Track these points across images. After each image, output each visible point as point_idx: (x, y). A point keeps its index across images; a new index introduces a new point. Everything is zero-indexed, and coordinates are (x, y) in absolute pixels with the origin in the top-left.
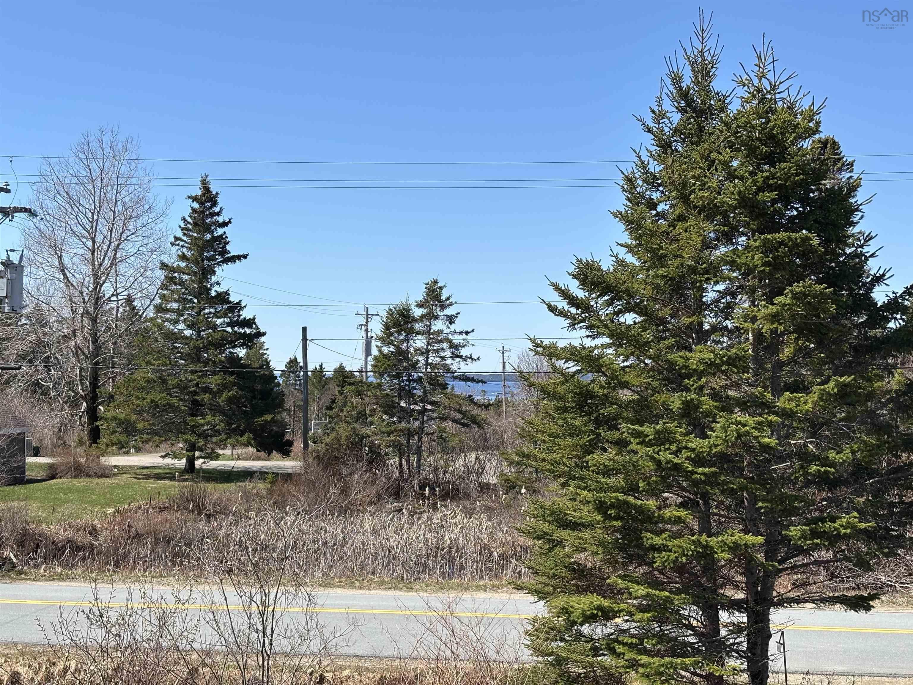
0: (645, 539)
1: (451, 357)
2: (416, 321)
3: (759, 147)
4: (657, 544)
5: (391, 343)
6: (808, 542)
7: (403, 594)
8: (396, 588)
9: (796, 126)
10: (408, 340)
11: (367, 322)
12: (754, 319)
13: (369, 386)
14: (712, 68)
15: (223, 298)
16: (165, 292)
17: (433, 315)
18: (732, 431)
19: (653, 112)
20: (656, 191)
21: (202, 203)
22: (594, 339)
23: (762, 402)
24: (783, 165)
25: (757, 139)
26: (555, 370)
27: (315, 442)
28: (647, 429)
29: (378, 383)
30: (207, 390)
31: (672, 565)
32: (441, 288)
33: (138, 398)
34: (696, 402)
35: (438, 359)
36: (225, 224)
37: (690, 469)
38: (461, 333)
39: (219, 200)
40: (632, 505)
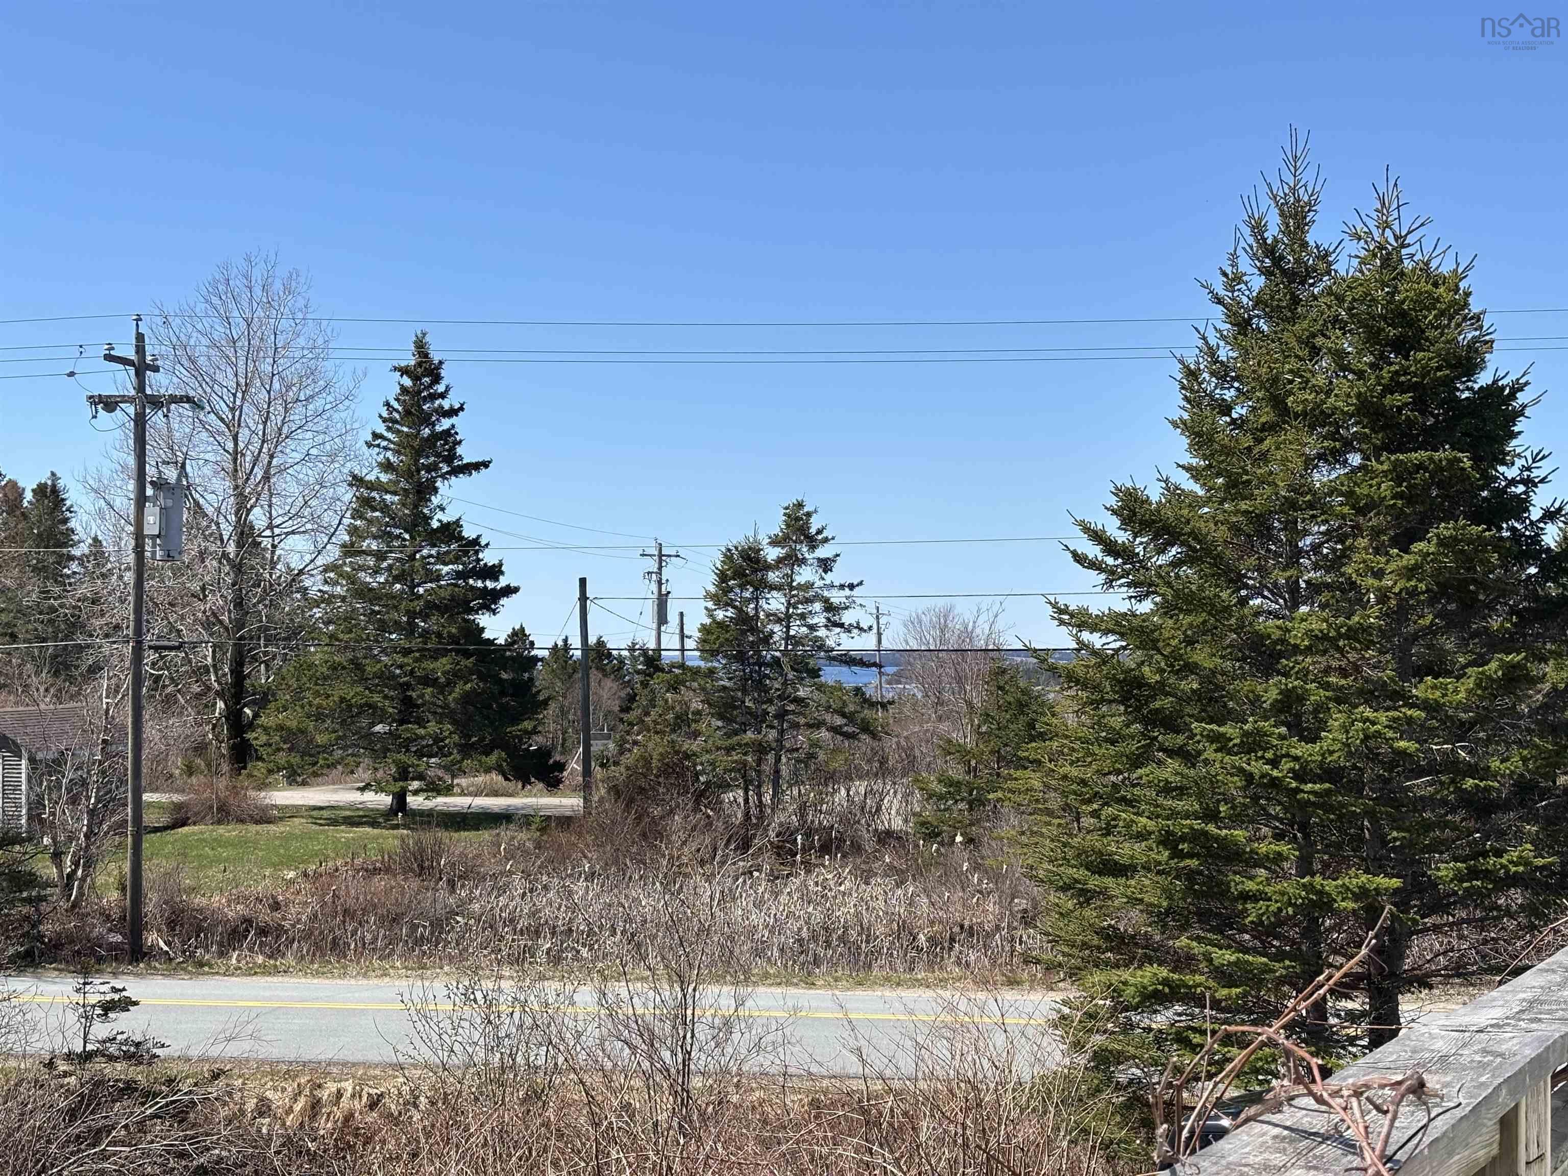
0: (1233, 884)
1: (826, 626)
2: (768, 567)
3: (1384, 330)
4: (1250, 891)
5: (730, 604)
6: (1465, 885)
7: (801, 991)
8: (788, 983)
9: (1438, 300)
10: (757, 599)
11: (660, 568)
12: (1379, 574)
13: (695, 673)
14: (1309, 211)
15: (450, 531)
16: (358, 523)
17: (797, 559)
18: (1357, 731)
19: (1225, 274)
20: (1228, 389)
21: (416, 378)
22: (1140, 601)
23: (1395, 691)
24: (1420, 355)
25: (1380, 316)
26: (1083, 645)
27: (602, 765)
28: (1228, 729)
29: (709, 669)
30: (428, 681)
31: (1272, 919)
32: (809, 515)
33: (317, 694)
34: (1300, 691)
35: (804, 630)
36: (453, 412)
37: (1294, 785)
38: (842, 587)
39: (443, 373)
40: (1212, 836)
